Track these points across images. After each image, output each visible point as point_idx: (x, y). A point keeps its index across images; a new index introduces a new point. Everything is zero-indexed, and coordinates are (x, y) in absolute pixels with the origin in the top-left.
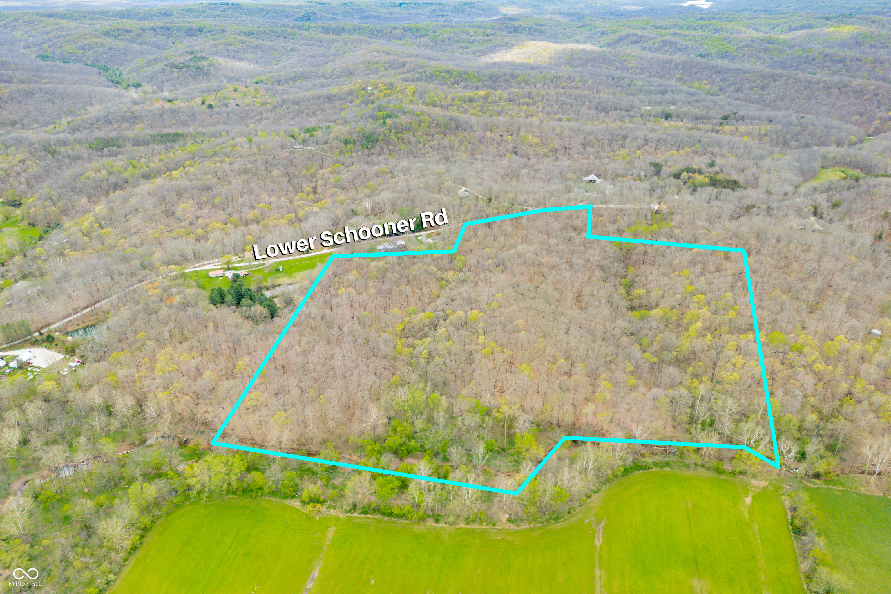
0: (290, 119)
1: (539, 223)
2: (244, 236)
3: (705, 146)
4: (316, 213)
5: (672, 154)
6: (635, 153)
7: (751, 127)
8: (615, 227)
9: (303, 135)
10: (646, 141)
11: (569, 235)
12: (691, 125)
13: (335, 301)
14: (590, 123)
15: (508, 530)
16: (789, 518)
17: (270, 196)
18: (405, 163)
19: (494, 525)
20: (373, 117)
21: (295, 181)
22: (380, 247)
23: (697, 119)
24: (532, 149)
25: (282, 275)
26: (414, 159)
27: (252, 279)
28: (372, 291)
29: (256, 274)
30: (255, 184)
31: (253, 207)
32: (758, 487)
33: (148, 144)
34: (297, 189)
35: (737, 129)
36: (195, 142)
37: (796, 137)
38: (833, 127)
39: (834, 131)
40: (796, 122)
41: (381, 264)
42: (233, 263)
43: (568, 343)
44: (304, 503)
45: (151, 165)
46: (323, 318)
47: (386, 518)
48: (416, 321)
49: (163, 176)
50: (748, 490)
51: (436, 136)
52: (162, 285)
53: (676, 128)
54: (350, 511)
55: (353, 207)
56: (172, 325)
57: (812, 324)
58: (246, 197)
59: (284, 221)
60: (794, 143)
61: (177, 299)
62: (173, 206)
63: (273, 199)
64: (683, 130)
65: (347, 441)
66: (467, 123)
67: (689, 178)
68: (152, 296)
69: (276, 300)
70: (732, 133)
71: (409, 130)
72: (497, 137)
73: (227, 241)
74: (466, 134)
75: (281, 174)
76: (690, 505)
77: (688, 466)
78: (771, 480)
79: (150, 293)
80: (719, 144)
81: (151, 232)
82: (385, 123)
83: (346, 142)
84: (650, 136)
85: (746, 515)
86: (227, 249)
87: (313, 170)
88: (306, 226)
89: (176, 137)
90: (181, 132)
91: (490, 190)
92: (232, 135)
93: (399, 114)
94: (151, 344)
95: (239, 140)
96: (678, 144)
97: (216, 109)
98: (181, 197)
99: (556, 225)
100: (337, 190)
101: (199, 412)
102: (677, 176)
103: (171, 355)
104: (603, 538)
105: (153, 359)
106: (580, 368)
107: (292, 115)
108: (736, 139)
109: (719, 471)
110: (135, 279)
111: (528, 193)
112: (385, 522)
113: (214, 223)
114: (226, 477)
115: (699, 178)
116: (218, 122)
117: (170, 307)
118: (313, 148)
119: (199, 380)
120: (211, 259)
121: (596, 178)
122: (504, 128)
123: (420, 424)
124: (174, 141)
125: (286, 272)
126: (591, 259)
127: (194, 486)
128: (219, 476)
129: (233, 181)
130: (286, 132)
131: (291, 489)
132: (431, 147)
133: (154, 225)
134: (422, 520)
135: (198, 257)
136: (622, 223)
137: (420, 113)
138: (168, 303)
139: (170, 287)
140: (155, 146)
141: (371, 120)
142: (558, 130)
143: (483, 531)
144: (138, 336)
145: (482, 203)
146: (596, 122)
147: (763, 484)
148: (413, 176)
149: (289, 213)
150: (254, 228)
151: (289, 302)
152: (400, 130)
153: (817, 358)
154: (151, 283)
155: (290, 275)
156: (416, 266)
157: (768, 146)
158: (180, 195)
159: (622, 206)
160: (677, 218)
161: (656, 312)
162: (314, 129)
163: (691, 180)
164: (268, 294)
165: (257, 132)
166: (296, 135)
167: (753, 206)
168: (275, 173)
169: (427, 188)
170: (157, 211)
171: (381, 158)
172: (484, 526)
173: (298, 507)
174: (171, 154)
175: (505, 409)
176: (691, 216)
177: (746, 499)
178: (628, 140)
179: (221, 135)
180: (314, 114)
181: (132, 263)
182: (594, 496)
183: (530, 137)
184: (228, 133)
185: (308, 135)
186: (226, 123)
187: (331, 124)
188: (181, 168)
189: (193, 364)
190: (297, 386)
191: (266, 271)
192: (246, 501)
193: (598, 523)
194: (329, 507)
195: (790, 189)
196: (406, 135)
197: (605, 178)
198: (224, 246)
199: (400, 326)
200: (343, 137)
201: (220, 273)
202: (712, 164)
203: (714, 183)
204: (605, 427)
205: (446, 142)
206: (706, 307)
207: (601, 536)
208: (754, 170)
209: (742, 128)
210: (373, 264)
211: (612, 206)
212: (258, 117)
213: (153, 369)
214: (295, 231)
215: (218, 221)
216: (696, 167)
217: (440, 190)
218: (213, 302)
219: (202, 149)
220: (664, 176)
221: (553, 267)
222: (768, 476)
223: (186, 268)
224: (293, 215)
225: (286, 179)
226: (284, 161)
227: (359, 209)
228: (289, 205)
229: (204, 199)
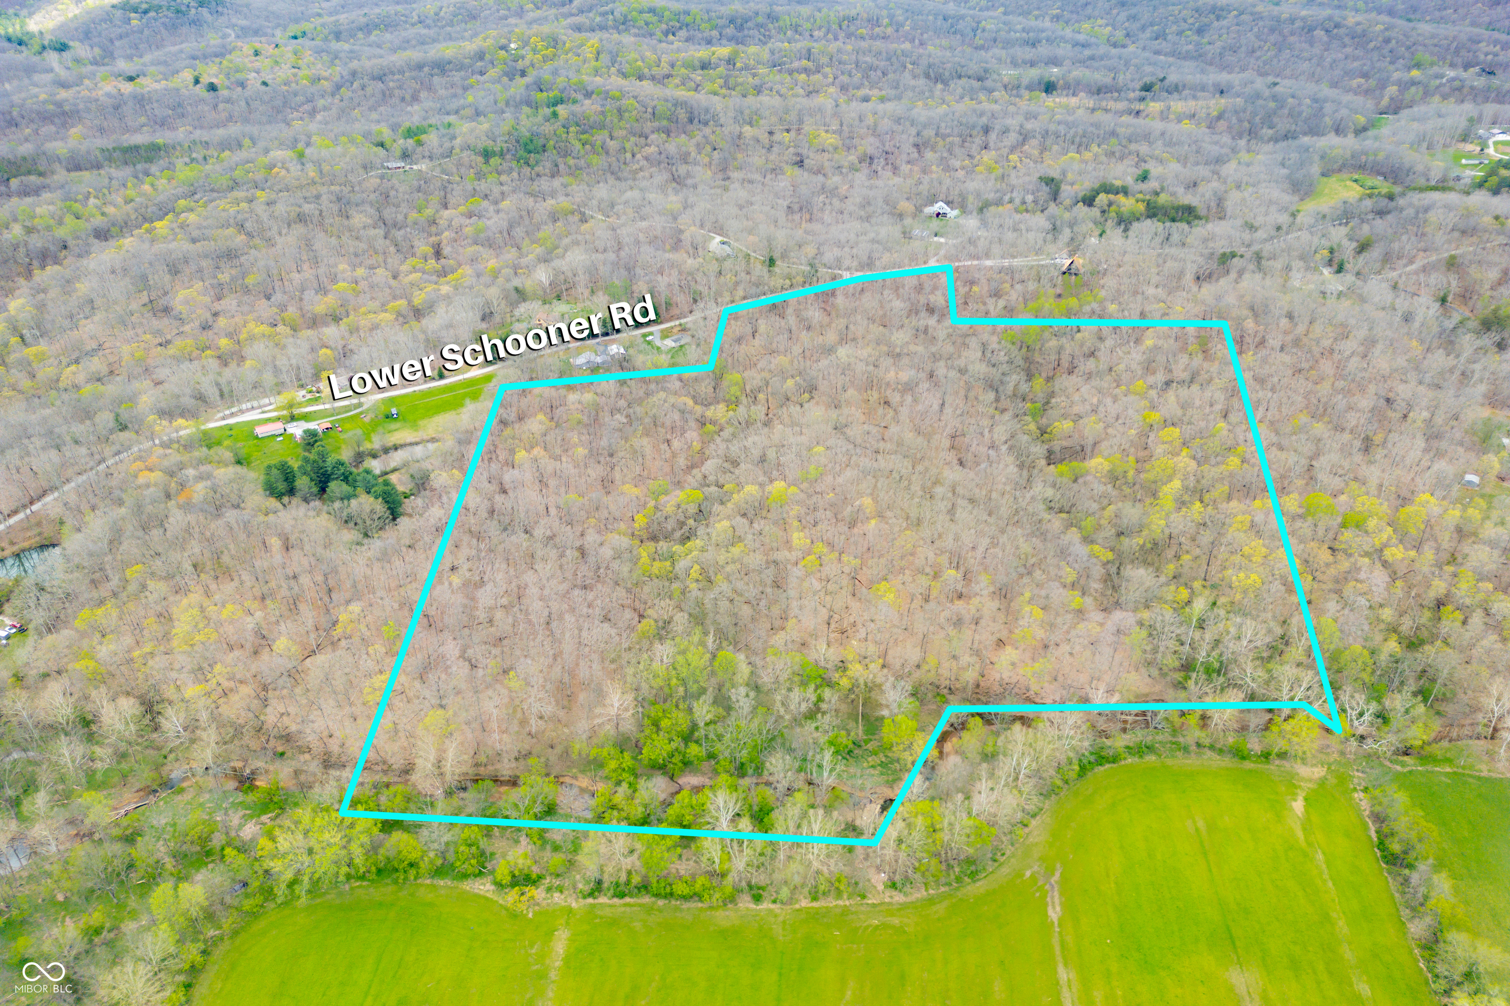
0: (370, 109)
1: (868, 301)
2: (313, 350)
3: (1124, 142)
4: (447, 298)
5: (1072, 158)
6: (1008, 161)
7: (1192, 103)
8: (1001, 303)
9: (401, 141)
10: (1025, 137)
11: (922, 323)
12: (1091, 104)
13: (509, 476)
14: (920, 103)
15: (890, 904)
16: (1374, 835)
17: (354, 267)
18: (602, 191)
19: (864, 897)
20: (529, 103)
21: (399, 234)
22: (581, 360)
23: (1099, 91)
24: (826, 155)
25: (396, 425)
26: (617, 183)
27: (343, 436)
28: (581, 451)
29: (347, 426)
30: (321, 242)
31: (322, 290)
32: (1311, 780)
33: (99, 166)
34: (405, 250)
35: (1169, 108)
36: (193, 160)
37: (1268, 120)
38: (1325, 100)
39: (1328, 108)
40: (1267, 93)
41: (588, 397)
42: (300, 405)
43: (956, 539)
44: (499, 885)
45: (110, 210)
46: (492, 512)
47: (661, 902)
48: (669, 509)
49: (136, 232)
50: (1296, 787)
51: (653, 137)
52: (166, 463)
53: (1070, 111)
54: (591, 895)
55: (517, 282)
56: (195, 548)
57: (1373, 474)
58: (308, 273)
59: (388, 316)
60: (1267, 132)
61: (199, 491)
62: (166, 294)
63: (361, 272)
64: (1080, 112)
65: (567, 752)
66: (707, 111)
67: (1110, 204)
68: (148, 486)
69: (394, 478)
70: (1164, 116)
71: (602, 126)
72: (764, 138)
73: (282, 362)
74: (707, 131)
75: (369, 221)
76: (1201, 824)
77: (1186, 749)
78: (1329, 765)
79: (141, 480)
80: (1147, 137)
81: (126, 349)
82: (555, 115)
83: (487, 155)
84: (1029, 126)
85: (1300, 835)
86: (285, 377)
87: (429, 212)
88: (432, 323)
89: (152, 153)
90: (160, 141)
91: (769, 240)
92: (261, 144)
93: (579, 97)
94: (158, 588)
95: (278, 154)
96: (1077, 140)
97: (224, 93)
98: (177, 273)
99: (898, 304)
100: (481, 248)
101: (270, 717)
102: (1089, 201)
103: (202, 609)
104: (1061, 904)
105: (165, 617)
106: (983, 584)
107: (372, 101)
108: (1172, 127)
109: (1239, 754)
110: (108, 451)
111: (839, 245)
112: (660, 910)
113: (251, 325)
114: (344, 852)
115: (1127, 204)
116: (230, 118)
117: (187, 507)
118: (424, 167)
119: (265, 655)
120: (256, 398)
121: (947, 209)
122: (774, 119)
123: (703, 710)
124: (150, 160)
125: (405, 420)
126: (970, 368)
127: (280, 873)
128: (330, 852)
129: (279, 240)
130: (366, 135)
131: (473, 862)
132: (647, 159)
133: (130, 333)
134: (731, 900)
135: (227, 396)
136: (1014, 295)
137: (618, 94)
138: (182, 499)
139: (181, 467)
140: (113, 171)
141: (526, 109)
142: (870, 120)
143: (845, 912)
144: (129, 573)
145: (759, 270)
146: (930, 102)
147: (1319, 772)
148: (624, 218)
149: (395, 298)
150: (331, 332)
151: (422, 483)
152: (585, 127)
153: (1389, 538)
154: (140, 458)
155: (415, 426)
156: (654, 399)
157: (1226, 139)
158: (174, 270)
159: (1006, 263)
160: (1110, 282)
161: (1097, 464)
162: (422, 131)
163: (1113, 208)
164: (376, 466)
165: (310, 137)
166: (388, 142)
167: (1233, 255)
168: (359, 219)
169: (653, 241)
170: (134, 306)
171: (557, 183)
172: (844, 902)
173: (489, 895)
174: (147, 187)
175: (856, 669)
176: (1134, 281)
177: (1294, 804)
178: (993, 136)
179: (240, 146)
180: (415, 98)
181: (97, 419)
182: (1034, 823)
183: (823, 134)
184: (254, 142)
185: (410, 142)
186: (246, 121)
187: (452, 119)
188: (170, 216)
189: (250, 623)
190: (462, 656)
191: (367, 420)
192: (385, 891)
193: (1048, 875)
194: (549, 890)
195: (1284, 219)
196: (600, 137)
197: (964, 208)
198: (276, 370)
199: (641, 520)
200: (480, 146)
201: (277, 427)
202: (1144, 178)
203: (1153, 212)
204: (1034, 688)
205: (671, 147)
206: (1185, 452)
207: (1057, 900)
208: (1215, 184)
209: (1178, 106)
210: (572, 397)
211: (989, 263)
212: (307, 107)
213: (167, 637)
214: (415, 339)
215: (260, 321)
216: (1118, 183)
217: (677, 245)
218: (272, 491)
219: (207, 176)
220: (1068, 202)
221: (908, 388)
222: (1323, 757)
223: (207, 421)
224: (402, 303)
225: (380, 232)
226: (373, 197)
227: (528, 285)
228: (393, 283)
229: (224, 277)
